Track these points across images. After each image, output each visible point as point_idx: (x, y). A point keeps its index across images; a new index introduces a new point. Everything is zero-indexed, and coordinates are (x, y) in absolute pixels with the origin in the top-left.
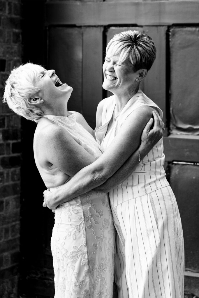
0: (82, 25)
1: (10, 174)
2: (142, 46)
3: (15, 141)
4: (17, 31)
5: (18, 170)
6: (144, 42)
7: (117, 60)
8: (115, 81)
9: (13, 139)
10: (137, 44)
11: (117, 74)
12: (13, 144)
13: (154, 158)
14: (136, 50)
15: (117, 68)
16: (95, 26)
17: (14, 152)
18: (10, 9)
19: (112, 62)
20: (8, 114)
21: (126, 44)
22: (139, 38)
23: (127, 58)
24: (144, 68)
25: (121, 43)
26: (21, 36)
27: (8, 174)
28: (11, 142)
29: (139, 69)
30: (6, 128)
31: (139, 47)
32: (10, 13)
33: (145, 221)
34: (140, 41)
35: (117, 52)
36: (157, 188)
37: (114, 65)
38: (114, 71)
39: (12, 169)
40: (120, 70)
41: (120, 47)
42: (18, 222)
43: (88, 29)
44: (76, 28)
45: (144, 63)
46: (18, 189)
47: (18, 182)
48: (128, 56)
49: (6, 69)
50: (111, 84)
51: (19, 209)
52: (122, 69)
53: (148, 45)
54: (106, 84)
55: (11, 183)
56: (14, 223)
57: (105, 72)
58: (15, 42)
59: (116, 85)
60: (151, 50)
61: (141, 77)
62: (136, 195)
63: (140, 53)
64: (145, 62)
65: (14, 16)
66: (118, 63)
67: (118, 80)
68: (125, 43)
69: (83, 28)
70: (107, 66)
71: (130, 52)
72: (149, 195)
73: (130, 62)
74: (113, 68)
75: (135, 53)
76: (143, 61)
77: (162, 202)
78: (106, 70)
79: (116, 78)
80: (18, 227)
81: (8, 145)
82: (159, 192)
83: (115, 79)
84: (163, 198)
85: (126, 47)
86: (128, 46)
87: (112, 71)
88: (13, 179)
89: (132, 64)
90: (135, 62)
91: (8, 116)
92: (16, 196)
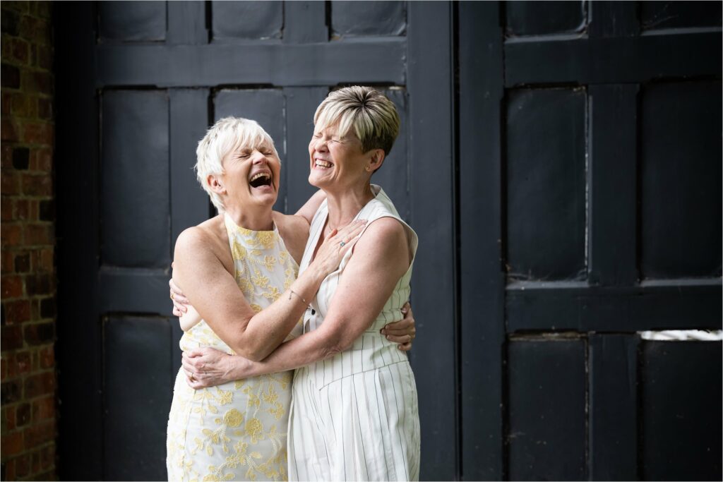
0: (168, 86)
1: (39, 355)
2: (376, 108)
3: (45, 297)
4: (44, 96)
5: (49, 347)
6: (380, 103)
7: (333, 133)
8: (329, 170)
9: (41, 293)
10: (367, 106)
11: (333, 156)
12: (44, 302)
13: (392, 308)
14: (366, 115)
15: (332, 146)
16: (193, 88)
17: (44, 315)
18: (34, 58)
19: (324, 137)
20: (34, 247)
21: (348, 105)
22: (370, 97)
23: (350, 128)
24: (380, 148)
25: (340, 104)
26: (50, 106)
27: (35, 355)
28: (40, 297)
29: (370, 149)
30: (31, 273)
31: (371, 111)
32: (33, 64)
33: (369, 415)
34: (373, 101)
35: (334, 118)
36: (392, 360)
37: (328, 142)
38: (328, 151)
39: (42, 347)
40: (338, 149)
41: (338, 109)
42: (52, 443)
43: (179, 93)
44: (157, 92)
45: (379, 139)
46: (51, 382)
47: (51, 370)
48: (353, 125)
49: (29, 165)
50: (323, 174)
51: (53, 420)
52: (341, 147)
53: (386, 108)
54: (315, 176)
55: (40, 371)
56: (46, 445)
57: (313, 155)
58: (43, 116)
59: (332, 177)
60: (391, 117)
61: (374, 164)
62: (357, 369)
63: (372, 120)
64: (381, 137)
65: (40, 70)
66: (334, 139)
67: (335, 168)
68: (346, 103)
69: (169, 90)
70: (315, 144)
71: (355, 118)
72: (377, 371)
73: (356, 135)
74: (326, 146)
75: (363, 120)
76: (378, 134)
77: (397, 385)
78: (315, 151)
79: (330, 164)
80: (52, 450)
81: (35, 302)
82: (393, 367)
83: (330, 167)
84: (400, 379)
85: (350, 110)
86: (353, 108)
87: (324, 151)
88: (43, 366)
89: (358, 138)
90: (364, 136)
91: (34, 251)
92: (48, 395)
